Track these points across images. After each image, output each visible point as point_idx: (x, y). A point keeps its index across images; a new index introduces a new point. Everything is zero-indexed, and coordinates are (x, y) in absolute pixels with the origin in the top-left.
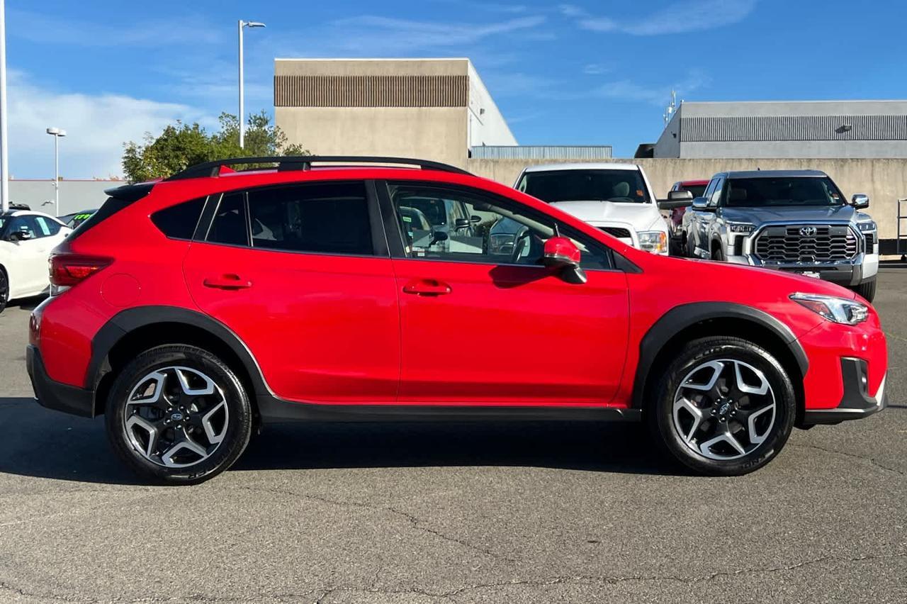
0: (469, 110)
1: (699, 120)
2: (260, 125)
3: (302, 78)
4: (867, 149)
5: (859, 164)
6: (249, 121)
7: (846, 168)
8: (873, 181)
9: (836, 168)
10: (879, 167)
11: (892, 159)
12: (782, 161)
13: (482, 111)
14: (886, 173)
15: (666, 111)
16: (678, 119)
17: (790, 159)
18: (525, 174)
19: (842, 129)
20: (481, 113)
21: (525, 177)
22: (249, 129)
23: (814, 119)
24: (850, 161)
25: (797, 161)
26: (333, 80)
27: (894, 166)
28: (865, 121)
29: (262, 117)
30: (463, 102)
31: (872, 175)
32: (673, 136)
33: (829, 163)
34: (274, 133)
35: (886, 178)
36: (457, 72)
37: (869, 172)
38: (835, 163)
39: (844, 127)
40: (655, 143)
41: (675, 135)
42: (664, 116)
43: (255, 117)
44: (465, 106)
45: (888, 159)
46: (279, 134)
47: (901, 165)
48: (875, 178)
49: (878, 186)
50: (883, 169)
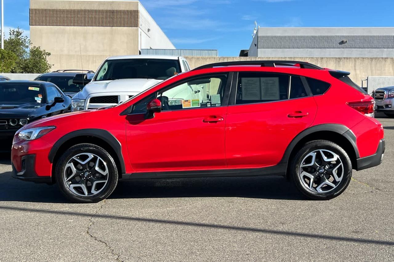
0: (139, 29)
1: (268, 37)
2: (18, 36)
3: (45, 10)
4: (355, 53)
5: (348, 60)
6: (10, 33)
7: (341, 63)
8: (355, 69)
9: (336, 63)
10: (358, 62)
11: (365, 58)
12: (308, 59)
13: (149, 30)
14: (362, 65)
15: (253, 32)
16: (257, 37)
17: (312, 58)
18: (107, 61)
19: (342, 43)
20: (148, 31)
21: (107, 63)
22: (10, 38)
23: (328, 37)
24: (343, 58)
25: (315, 59)
26: (62, 11)
27: (366, 61)
28: (354, 38)
29: (18, 31)
30: (136, 25)
31: (355, 66)
32: (254, 45)
33: (332, 60)
34: (25, 40)
35: (362, 68)
36: (132, 8)
37: (353, 65)
38: (335, 60)
39: (343, 41)
40: (249, 49)
41: (256, 45)
42: (252, 35)
43: (13, 31)
44: (137, 27)
45: (363, 58)
46: (27, 40)
47: (370, 61)
48: (356, 68)
49: (358, 72)
50: (361, 63)
